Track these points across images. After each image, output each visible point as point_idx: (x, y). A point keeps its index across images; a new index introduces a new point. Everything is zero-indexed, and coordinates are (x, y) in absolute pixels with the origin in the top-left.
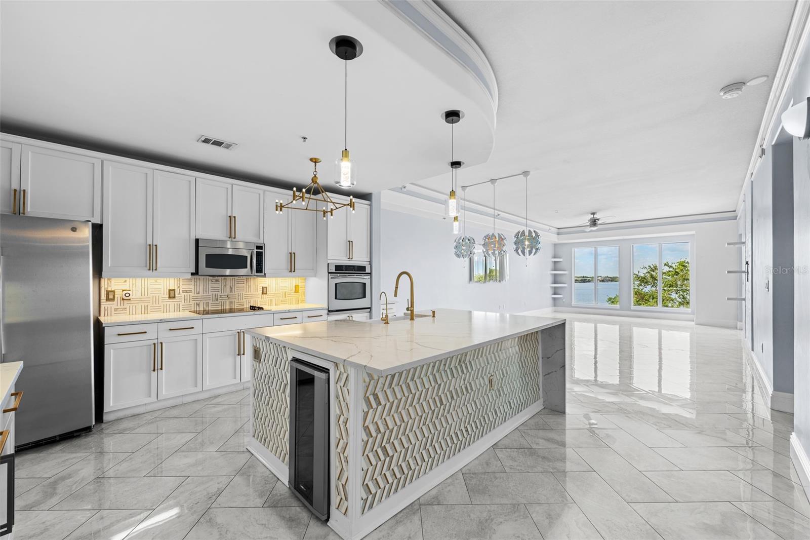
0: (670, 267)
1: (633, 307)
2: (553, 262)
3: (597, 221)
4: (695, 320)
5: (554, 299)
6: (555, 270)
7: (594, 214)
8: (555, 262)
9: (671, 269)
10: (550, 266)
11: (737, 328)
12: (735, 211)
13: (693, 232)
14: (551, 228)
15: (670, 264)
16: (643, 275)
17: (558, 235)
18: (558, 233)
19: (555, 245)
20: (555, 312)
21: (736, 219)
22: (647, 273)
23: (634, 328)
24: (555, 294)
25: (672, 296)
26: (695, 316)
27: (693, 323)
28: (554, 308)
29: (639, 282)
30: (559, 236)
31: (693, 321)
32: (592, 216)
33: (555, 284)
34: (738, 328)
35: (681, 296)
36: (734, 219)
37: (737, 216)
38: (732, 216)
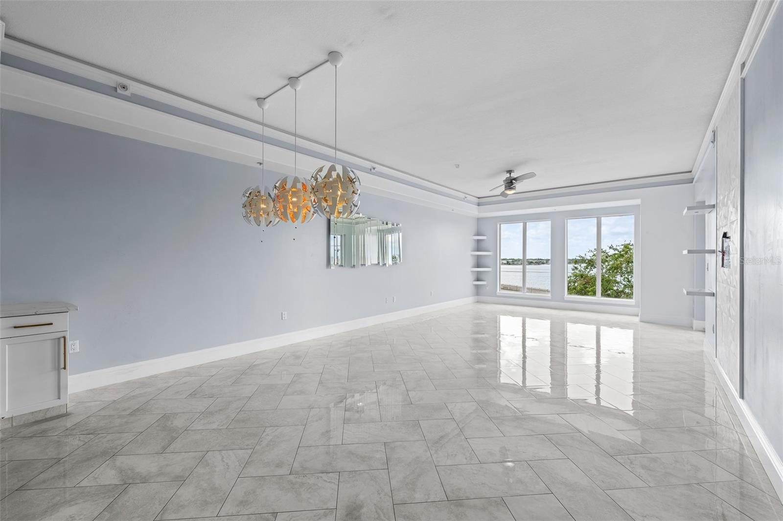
0: (615, 249)
1: (567, 296)
2: (475, 240)
3: (514, 181)
4: (639, 315)
5: (477, 286)
6: (478, 250)
7: (510, 172)
8: (478, 241)
9: (616, 252)
10: (471, 245)
11: (692, 328)
12: (691, 172)
13: (638, 202)
14: (467, 196)
15: (614, 247)
16: (589, 258)
17: (478, 205)
18: (478, 203)
19: (479, 220)
20: (477, 302)
21: (692, 182)
22: (593, 256)
23: (568, 324)
24: (478, 280)
25: (617, 279)
26: (640, 309)
27: (637, 319)
28: (476, 297)
29: (585, 265)
30: (480, 207)
31: (638, 316)
32: (508, 175)
33: (478, 267)
34: (694, 329)
35: (626, 279)
36: (690, 183)
37: (693, 179)
38: (687, 178)
